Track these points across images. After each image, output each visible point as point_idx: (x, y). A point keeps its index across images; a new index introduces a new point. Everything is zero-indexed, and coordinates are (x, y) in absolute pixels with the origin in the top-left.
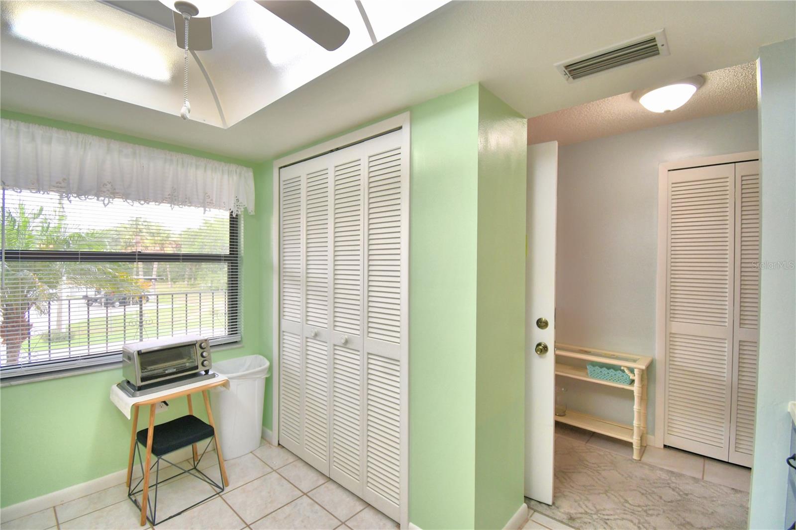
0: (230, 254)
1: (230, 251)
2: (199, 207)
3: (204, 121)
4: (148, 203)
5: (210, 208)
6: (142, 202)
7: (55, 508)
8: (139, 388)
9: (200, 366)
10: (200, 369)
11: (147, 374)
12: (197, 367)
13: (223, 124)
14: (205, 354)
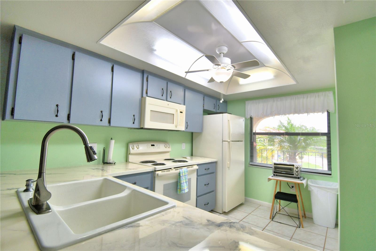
0: (328, 132)
1: (328, 131)
2: (304, 113)
4: (286, 115)
5: (310, 113)
6: (284, 115)
7: (261, 205)
8: (274, 175)
9: (295, 175)
10: (295, 176)
11: (276, 171)
12: (293, 175)
13: (296, 82)
14: (297, 170)
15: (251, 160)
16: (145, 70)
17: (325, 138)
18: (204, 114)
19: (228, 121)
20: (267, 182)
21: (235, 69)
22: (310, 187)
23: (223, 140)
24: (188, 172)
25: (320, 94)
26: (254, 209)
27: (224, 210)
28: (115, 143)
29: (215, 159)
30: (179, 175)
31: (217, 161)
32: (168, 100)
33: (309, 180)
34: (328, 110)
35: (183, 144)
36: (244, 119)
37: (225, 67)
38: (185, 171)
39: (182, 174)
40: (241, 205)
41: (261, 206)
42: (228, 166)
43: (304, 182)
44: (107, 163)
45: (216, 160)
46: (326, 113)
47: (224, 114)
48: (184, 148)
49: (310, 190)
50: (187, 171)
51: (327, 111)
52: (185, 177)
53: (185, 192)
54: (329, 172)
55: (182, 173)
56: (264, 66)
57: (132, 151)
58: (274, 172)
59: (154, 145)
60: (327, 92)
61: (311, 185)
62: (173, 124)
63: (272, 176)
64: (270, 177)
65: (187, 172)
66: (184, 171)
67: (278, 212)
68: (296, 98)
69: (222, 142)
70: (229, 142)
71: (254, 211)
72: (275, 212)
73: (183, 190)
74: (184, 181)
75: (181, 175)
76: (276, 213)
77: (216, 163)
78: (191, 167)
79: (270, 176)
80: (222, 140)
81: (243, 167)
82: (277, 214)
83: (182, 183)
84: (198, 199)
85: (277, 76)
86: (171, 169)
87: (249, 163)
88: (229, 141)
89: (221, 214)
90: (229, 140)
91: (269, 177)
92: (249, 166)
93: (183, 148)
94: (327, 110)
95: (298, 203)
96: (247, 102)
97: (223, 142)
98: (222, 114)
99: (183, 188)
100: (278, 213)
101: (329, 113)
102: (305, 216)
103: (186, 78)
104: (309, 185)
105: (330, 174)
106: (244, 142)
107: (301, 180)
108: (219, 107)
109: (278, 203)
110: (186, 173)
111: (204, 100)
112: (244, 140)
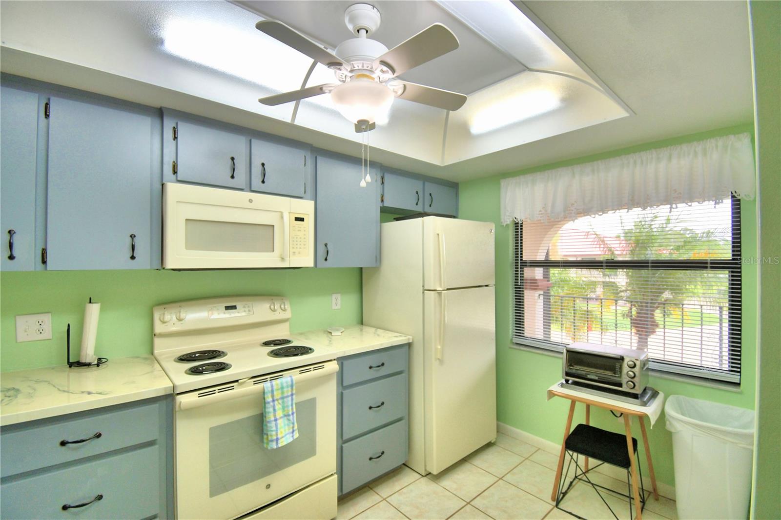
0: (733, 259)
1: (733, 254)
3: (605, 119)
7: (539, 449)
8: (567, 381)
9: (624, 385)
10: (624, 388)
11: (571, 371)
12: (620, 385)
13: (627, 111)
14: (631, 374)
15: (516, 332)
16: (166, 108)
17: (724, 276)
18: (383, 220)
19: (437, 236)
20: (546, 400)
21: (396, 75)
22: (670, 422)
23: (426, 288)
24: (294, 388)
25: (710, 144)
26: (517, 460)
27: (429, 470)
28: (102, 310)
29: (406, 335)
30: (261, 400)
31: (411, 341)
32: (253, 189)
33: (670, 398)
34: (736, 192)
35: (334, 296)
36: (493, 226)
37: (367, 73)
38: (285, 385)
39: (273, 396)
40: (489, 445)
41: (540, 451)
42: (439, 356)
43: (651, 410)
44: (79, 364)
45: (409, 339)
46: (728, 203)
47: (426, 218)
48: (339, 307)
49: (673, 430)
50: (290, 383)
51: (733, 197)
52: (283, 402)
53: (280, 445)
54: (735, 378)
55: (272, 391)
56: (524, 70)
57: (159, 328)
58: (567, 374)
59: (234, 307)
60: (732, 137)
61: (673, 418)
62: (273, 251)
63: (562, 385)
64: (556, 388)
65: (292, 386)
66: (280, 387)
67: (578, 476)
68: (635, 162)
69: (423, 293)
70: (440, 293)
71: (515, 471)
72: (571, 475)
73: (272, 441)
74: (279, 414)
75: (269, 398)
76: (576, 477)
77: (409, 345)
78: (315, 369)
79: (553, 384)
80: (423, 286)
81: (490, 353)
82: (577, 480)
83: (269, 422)
84: (344, 449)
85: (570, 100)
86: (237, 381)
87: (512, 340)
88: (439, 289)
89: (423, 476)
90: (441, 287)
91: (549, 389)
92: (510, 348)
93: (334, 307)
94: (732, 193)
95: (630, 469)
96: (503, 183)
97: (425, 292)
98: (422, 218)
99: (271, 436)
100: (580, 479)
101: (739, 200)
102: (655, 494)
103: (297, 123)
104: (667, 417)
105: (739, 384)
106: (492, 289)
107: (645, 404)
108: (432, 198)
109: (572, 460)
110: (285, 390)
111: (383, 183)
112: (492, 282)
